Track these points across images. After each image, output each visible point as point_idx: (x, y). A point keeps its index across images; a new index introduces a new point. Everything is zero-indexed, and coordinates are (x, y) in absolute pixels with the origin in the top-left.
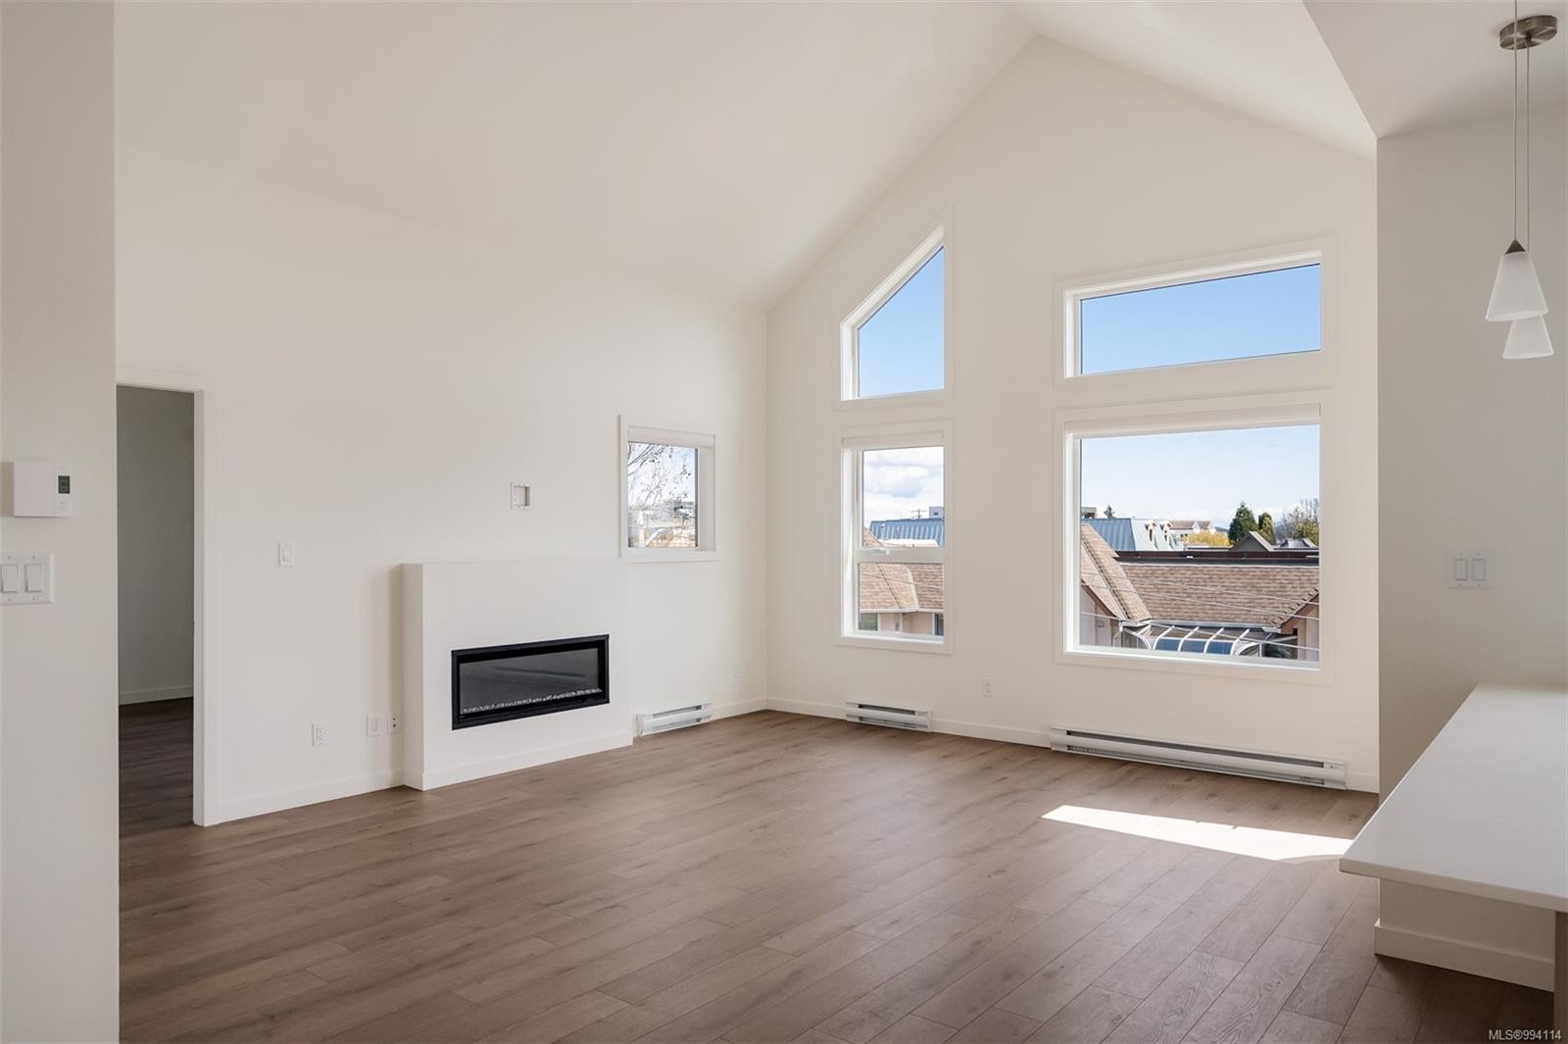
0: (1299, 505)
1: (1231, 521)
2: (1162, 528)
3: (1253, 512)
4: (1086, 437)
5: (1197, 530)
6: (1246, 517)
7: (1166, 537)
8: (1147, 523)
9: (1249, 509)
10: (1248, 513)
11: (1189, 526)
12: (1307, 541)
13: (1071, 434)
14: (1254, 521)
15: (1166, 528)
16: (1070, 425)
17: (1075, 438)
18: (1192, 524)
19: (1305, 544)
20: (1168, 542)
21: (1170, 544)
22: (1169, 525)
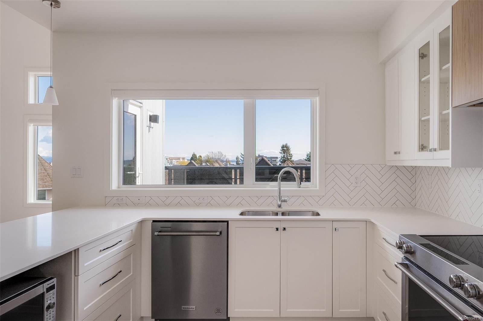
0: (208, 153)
1: (191, 158)
2: (167, 159)
3: (197, 155)
4: (40, 125)
5: (181, 160)
6: (195, 157)
7: (168, 162)
8: (167, 158)
9: (196, 154)
10: (195, 155)
11: (179, 159)
12: (208, 163)
13: (32, 124)
14: (197, 158)
15: (168, 159)
16: (31, 121)
17: (33, 125)
18: (180, 158)
19: (207, 164)
20: (169, 163)
21: (170, 164)
22: (169, 158)
